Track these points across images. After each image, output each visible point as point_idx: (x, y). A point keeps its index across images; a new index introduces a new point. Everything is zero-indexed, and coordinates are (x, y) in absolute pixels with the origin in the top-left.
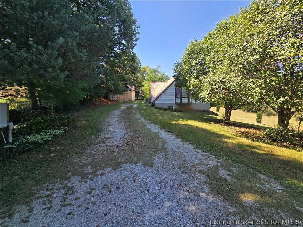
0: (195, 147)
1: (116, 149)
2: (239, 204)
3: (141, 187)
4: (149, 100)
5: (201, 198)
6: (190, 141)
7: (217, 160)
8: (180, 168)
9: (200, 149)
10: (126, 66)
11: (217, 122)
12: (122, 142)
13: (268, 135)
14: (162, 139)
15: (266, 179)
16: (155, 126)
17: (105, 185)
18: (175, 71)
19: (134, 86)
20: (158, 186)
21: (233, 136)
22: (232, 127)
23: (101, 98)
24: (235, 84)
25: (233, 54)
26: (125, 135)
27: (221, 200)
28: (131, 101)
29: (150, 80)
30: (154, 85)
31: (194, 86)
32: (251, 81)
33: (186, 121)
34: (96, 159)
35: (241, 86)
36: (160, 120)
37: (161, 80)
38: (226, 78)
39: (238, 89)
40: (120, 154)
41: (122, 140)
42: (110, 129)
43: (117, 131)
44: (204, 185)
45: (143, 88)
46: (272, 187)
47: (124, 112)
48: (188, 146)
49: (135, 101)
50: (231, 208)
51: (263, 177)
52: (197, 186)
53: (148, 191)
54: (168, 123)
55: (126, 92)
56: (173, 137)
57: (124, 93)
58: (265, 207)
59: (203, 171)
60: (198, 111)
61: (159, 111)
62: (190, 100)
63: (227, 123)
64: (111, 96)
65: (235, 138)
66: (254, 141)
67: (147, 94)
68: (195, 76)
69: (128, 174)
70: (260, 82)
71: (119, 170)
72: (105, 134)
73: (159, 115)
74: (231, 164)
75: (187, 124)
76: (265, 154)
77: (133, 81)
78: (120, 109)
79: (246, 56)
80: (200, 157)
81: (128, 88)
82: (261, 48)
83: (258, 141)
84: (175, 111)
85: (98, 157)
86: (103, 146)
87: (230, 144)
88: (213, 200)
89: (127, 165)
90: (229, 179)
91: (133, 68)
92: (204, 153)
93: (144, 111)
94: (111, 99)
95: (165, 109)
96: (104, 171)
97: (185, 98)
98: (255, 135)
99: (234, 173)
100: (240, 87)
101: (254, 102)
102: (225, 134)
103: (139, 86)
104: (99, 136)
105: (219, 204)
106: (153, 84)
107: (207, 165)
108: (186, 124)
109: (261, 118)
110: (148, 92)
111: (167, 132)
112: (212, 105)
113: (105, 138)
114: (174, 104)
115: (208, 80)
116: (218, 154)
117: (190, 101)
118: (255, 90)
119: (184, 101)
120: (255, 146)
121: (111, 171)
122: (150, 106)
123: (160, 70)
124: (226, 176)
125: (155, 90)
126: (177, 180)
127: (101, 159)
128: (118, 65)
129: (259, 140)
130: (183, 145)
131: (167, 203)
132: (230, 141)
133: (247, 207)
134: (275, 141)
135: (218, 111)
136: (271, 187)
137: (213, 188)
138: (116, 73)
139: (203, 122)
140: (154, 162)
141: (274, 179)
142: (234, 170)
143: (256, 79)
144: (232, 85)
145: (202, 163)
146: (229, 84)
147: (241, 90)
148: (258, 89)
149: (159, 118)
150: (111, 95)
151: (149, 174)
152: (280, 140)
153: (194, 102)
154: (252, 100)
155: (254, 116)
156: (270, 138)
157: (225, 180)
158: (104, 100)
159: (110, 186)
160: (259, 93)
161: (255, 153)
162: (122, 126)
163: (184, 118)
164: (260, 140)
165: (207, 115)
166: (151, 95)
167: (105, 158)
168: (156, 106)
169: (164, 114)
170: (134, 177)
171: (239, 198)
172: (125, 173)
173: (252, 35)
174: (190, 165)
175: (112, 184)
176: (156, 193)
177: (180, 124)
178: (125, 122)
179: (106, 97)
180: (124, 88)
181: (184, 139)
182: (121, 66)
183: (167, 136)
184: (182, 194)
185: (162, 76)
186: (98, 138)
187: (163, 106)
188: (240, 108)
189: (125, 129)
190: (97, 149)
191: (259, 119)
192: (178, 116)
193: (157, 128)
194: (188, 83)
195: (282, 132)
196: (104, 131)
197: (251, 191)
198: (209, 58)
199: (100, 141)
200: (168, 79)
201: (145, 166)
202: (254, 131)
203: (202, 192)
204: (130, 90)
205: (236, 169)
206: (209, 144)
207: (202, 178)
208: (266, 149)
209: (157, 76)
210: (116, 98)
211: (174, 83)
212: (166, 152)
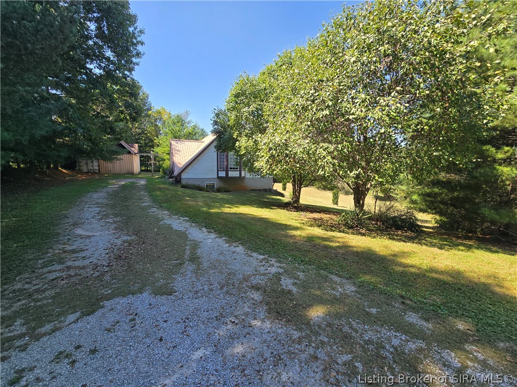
0: (249, 248)
1: (92, 272)
2: (306, 324)
3: (147, 336)
4: (169, 172)
5: (254, 329)
6: (239, 241)
7: (279, 265)
8: (222, 288)
9: (255, 251)
10: (116, 105)
11: (283, 207)
12: (107, 256)
13: (344, 220)
14: (193, 241)
15: (338, 281)
16: (180, 219)
17: (61, 353)
18: (216, 123)
19: (136, 145)
20: (181, 326)
21: (302, 226)
22: (302, 213)
23: (56, 168)
24: (301, 149)
25: (297, 105)
26: (115, 241)
27: (282, 325)
28: (131, 174)
29: (170, 135)
30: (179, 145)
31: (247, 149)
32: (321, 146)
33: (236, 207)
34: (39, 300)
35: (310, 152)
36: (190, 207)
37: (193, 136)
38: (291, 140)
39: (305, 156)
40: (102, 281)
41: (107, 251)
42: (80, 231)
43: (97, 234)
44: (259, 308)
45: (156, 149)
46: (345, 290)
47: (114, 195)
48: (238, 248)
49: (139, 173)
50: (295, 332)
51: (336, 279)
52: (248, 312)
53: (161, 340)
54: (203, 212)
55: (119, 157)
56: (213, 236)
57: (115, 158)
58: (336, 319)
59: (259, 286)
60: (254, 190)
61: (187, 191)
62: (243, 173)
63: (295, 207)
64: (82, 164)
65: (304, 229)
66: (327, 231)
67: (164, 160)
68: (248, 133)
69: (119, 317)
70: (332, 148)
71: (98, 313)
72: (64, 244)
73: (188, 198)
74: (297, 268)
75: (238, 212)
76: (339, 247)
77: (136, 135)
78: (105, 190)
79: (314, 109)
80: (255, 263)
81: (124, 148)
82: (331, 100)
83: (332, 231)
84: (219, 191)
85: (44, 295)
86: (60, 270)
87: (297, 238)
88: (271, 328)
89: (117, 300)
90: (295, 290)
91: (134, 109)
92: (261, 256)
93: (158, 193)
94: (84, 169)
95: (200, 189)
96: (60, 322)
97: (234, 169)
98: (330, 222)
99: (301, 280)
100: (308, 154)
101: (326, 176)
102: (291, 224)
103: (147, 145)
104: (48, 249)
105: (279, 331)
106: (177, 143)
107: (264, 275)
108: (235, 212)
109: (338, 198)
110: (168, 157)
111: (202, 228)
112: (275, 181)
113: (65, 252)
114: (217, 180)
115: (265, 142)
116: (281, 255)
117: (243, 175)
118: (326, 160)
119: (232, 174)
120: (328, 238)
121: (78, 319)
122: (172, 184)
123: (189, 119)
124: (291, 287)
125: (180, 153)
126: (216, 308)
127: (53, 298)
128: (97, 99)
129: (333, 229)
130: (228, 248)
131: (197, 352)
132: (297, 233)
133: (315, 326)
134: (352, 227)
135: (284, 189)
136: (343, 291)
137: (272, 309)
138: (93, 115)
139: (262, 208)
140: (174, 284)
141: (347, 279)
142: (301, 275)
143: (327, 144)
144: (299, 151)
145: (257, 272)
146: (294, 149)
147: (310, 158)
148: (329, 158)
149: (188, 204)
150: (85, 162)
151: (164, 309)
152: (357, 226)
153: (248, 176)
154: (323, 172)
155: (329, 194)
156: (346, 225)
157: (290, 292)
158: (64, 171)
159: (75, 351)
160: (331, 163)
161: (327, 247)
162: (110, 224)
163: (232, 203)
164: (335, 228)
165: (268, 196)
166: (173, 162)
167: (63, 296)
168: (184, 182)
169: (198, 197)
170: (133, 320)
171: (306, 315)
172: (112, 317)
173: (321, 80)
174: (238, 280)
175: (78, 347)
176: (177, 340)
177: (225, 213)
178: (116, 215)
179: (71, 165)
180: (114, 148)
181: (230, 237)
182: (105, 103)
183: (202, 236)
184: (222, 332)
185: (194, 129)
186: (47, 253)
187: (196, 183)
188: (313, 185)
189: (116, 229)
190: (42, 279)
191: (335, 200)
192: (224, 199)
193: (184, 222)
194: (237, 144)
195: (358, 215)
196: (61, 238)
197: (321, 301)
198: (267, 107)
199: (52, 261)
200: (204, 135)
201: (156, 295)
202: (329, 216)
203: (255, 319)
204: (129, 153)
205: (304, 274)
206: (268, 242)
207: (257, 296)
208: (340, 240)
209: (184, 129)
210: (97, 168)
211: (215, 144)
212: (199, 264)
